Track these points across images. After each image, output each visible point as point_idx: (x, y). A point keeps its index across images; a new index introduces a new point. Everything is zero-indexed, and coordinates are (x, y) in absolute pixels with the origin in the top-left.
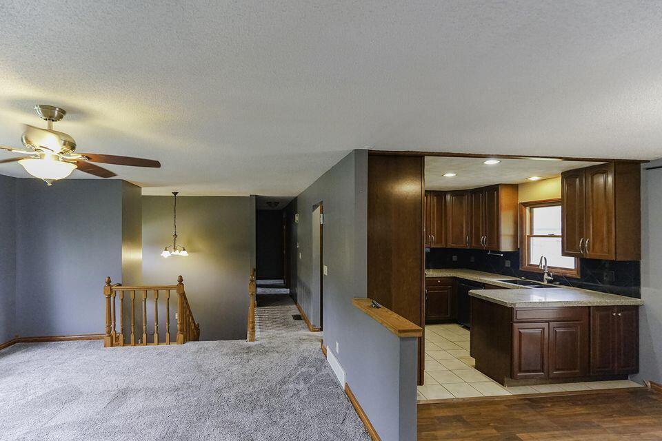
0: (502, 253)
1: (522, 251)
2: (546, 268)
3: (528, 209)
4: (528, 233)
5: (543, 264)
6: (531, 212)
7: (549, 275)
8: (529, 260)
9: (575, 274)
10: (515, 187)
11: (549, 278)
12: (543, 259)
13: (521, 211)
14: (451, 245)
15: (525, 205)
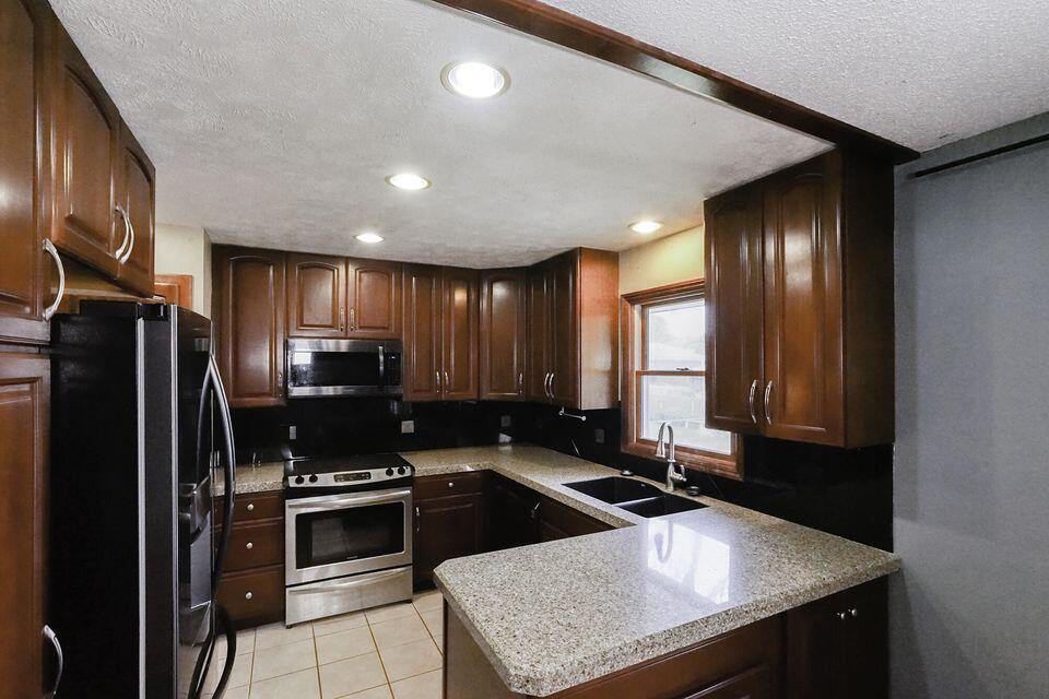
0: (586, 413)
1: (626, 408)
2: (673, 452)
3: (637, 307)
4: (637, 367)
5: (666, 439)
6: (644, 317)
7: (678, 470)
8: (639, 431)
9: (730, 469)
10: (610, 258)
11: (679, 477)
12: (666, 431)
13: (625, 313)
14: (488, 395)
15: (632, 298)
